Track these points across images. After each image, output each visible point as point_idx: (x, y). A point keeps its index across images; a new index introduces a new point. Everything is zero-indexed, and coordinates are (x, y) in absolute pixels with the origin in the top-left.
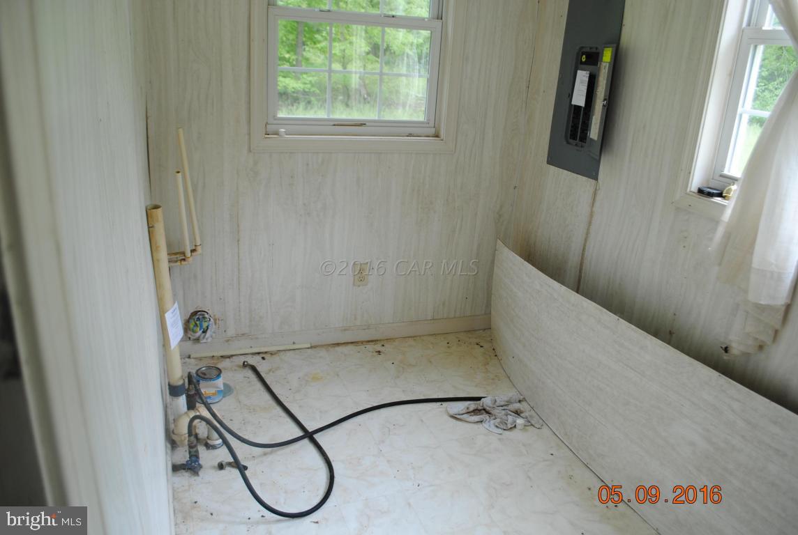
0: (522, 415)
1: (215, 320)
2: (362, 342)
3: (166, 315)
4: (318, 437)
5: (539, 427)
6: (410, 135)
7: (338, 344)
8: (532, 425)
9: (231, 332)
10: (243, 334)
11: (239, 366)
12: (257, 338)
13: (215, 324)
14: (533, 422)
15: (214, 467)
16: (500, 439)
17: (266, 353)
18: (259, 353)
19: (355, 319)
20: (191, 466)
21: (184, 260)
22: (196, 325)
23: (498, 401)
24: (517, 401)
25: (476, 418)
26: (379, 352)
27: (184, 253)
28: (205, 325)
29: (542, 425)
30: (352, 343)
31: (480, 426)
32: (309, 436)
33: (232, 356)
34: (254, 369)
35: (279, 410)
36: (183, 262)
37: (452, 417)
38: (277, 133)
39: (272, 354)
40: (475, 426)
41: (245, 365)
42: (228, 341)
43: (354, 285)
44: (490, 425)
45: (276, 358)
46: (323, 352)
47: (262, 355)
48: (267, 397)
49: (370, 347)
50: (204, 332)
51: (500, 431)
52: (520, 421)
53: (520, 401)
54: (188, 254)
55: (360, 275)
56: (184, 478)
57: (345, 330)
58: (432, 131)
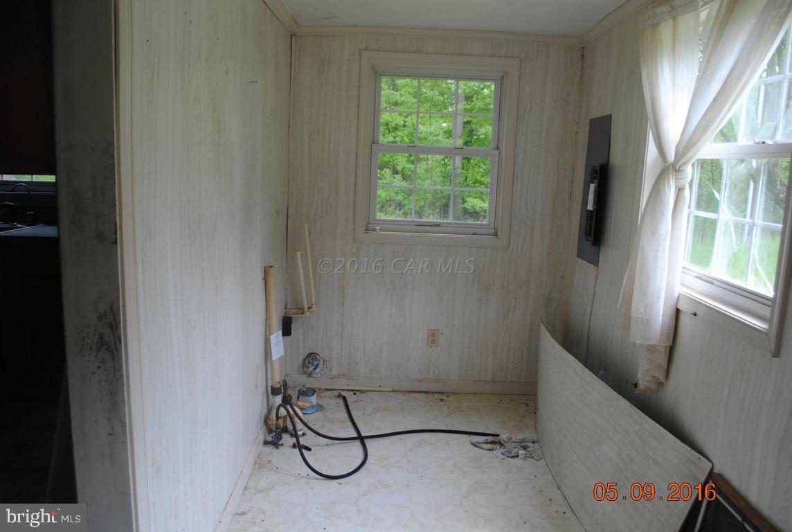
0: (528, 449)
1: (324, 361)
2: (433, 393)
3: (271, 337)
4: (367, 442)
5: (538, 459)
6: (475, 234)
7: (414, 392)
8: (533, 457)
9: (335, 372)
10: (344, 375)
11: (335, 396)
12: (353, 379)
13: (324, 364)
14: (533, 455)
15: (291, 446)
16: (501, 462)
17: (359, 391)
18: (353, 390)
19: (428, 373)
20: (275, 443)
21: (303, 313)
22: (310, 362)
23: (513, 439)
24: (531, 441)
25: (489, 446)
26: (442, 400)
27: (302, 309)
28: (316, 363)
29: (542, 458)
30: (425, 392)
31: (491, 452)
32: (361, 439)
33: (334, 390)
34: (344, 399)
35: (350, 424)
36: (302, 315)
37: (473, 444)
38: (374, 230)
39: (362, 392)
40: (487, 452)
41: (339, 396)
42: (332, 378)
43: (428, 346)
44: (498, 452)
45: (364, 395)
46: (400, 396)
47: (355, 392)
48: (346, 415)
49: (437, 396)
50: (315, 369)
51: (504, 457)
52: (522, 452)
53: (533, 442)
54: (306, 309)
55: (433, 338)
56: (270, 449)
57: (420, 381)
58: (492, 231)
